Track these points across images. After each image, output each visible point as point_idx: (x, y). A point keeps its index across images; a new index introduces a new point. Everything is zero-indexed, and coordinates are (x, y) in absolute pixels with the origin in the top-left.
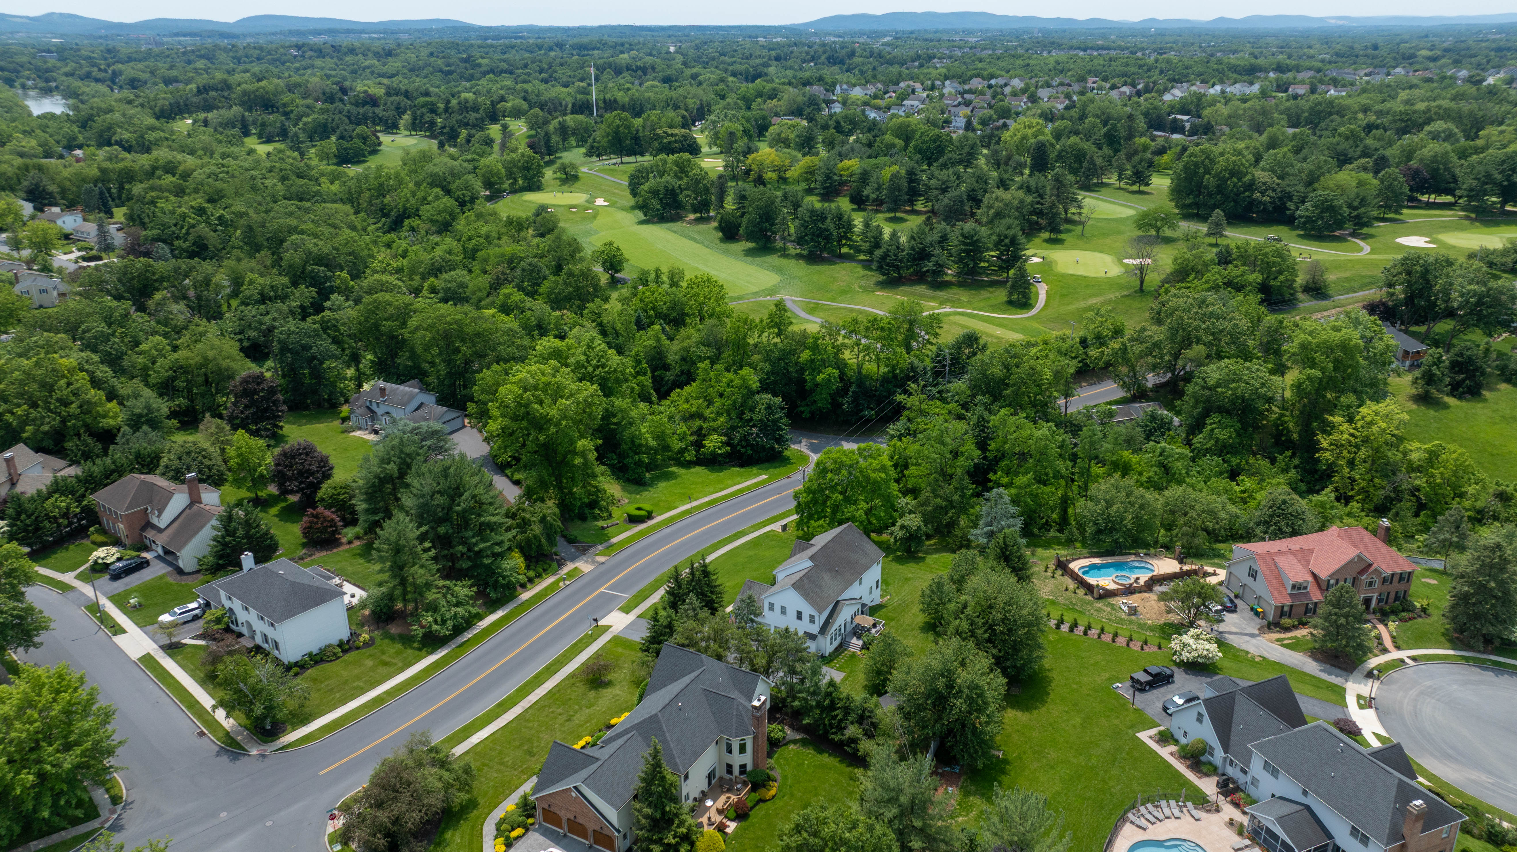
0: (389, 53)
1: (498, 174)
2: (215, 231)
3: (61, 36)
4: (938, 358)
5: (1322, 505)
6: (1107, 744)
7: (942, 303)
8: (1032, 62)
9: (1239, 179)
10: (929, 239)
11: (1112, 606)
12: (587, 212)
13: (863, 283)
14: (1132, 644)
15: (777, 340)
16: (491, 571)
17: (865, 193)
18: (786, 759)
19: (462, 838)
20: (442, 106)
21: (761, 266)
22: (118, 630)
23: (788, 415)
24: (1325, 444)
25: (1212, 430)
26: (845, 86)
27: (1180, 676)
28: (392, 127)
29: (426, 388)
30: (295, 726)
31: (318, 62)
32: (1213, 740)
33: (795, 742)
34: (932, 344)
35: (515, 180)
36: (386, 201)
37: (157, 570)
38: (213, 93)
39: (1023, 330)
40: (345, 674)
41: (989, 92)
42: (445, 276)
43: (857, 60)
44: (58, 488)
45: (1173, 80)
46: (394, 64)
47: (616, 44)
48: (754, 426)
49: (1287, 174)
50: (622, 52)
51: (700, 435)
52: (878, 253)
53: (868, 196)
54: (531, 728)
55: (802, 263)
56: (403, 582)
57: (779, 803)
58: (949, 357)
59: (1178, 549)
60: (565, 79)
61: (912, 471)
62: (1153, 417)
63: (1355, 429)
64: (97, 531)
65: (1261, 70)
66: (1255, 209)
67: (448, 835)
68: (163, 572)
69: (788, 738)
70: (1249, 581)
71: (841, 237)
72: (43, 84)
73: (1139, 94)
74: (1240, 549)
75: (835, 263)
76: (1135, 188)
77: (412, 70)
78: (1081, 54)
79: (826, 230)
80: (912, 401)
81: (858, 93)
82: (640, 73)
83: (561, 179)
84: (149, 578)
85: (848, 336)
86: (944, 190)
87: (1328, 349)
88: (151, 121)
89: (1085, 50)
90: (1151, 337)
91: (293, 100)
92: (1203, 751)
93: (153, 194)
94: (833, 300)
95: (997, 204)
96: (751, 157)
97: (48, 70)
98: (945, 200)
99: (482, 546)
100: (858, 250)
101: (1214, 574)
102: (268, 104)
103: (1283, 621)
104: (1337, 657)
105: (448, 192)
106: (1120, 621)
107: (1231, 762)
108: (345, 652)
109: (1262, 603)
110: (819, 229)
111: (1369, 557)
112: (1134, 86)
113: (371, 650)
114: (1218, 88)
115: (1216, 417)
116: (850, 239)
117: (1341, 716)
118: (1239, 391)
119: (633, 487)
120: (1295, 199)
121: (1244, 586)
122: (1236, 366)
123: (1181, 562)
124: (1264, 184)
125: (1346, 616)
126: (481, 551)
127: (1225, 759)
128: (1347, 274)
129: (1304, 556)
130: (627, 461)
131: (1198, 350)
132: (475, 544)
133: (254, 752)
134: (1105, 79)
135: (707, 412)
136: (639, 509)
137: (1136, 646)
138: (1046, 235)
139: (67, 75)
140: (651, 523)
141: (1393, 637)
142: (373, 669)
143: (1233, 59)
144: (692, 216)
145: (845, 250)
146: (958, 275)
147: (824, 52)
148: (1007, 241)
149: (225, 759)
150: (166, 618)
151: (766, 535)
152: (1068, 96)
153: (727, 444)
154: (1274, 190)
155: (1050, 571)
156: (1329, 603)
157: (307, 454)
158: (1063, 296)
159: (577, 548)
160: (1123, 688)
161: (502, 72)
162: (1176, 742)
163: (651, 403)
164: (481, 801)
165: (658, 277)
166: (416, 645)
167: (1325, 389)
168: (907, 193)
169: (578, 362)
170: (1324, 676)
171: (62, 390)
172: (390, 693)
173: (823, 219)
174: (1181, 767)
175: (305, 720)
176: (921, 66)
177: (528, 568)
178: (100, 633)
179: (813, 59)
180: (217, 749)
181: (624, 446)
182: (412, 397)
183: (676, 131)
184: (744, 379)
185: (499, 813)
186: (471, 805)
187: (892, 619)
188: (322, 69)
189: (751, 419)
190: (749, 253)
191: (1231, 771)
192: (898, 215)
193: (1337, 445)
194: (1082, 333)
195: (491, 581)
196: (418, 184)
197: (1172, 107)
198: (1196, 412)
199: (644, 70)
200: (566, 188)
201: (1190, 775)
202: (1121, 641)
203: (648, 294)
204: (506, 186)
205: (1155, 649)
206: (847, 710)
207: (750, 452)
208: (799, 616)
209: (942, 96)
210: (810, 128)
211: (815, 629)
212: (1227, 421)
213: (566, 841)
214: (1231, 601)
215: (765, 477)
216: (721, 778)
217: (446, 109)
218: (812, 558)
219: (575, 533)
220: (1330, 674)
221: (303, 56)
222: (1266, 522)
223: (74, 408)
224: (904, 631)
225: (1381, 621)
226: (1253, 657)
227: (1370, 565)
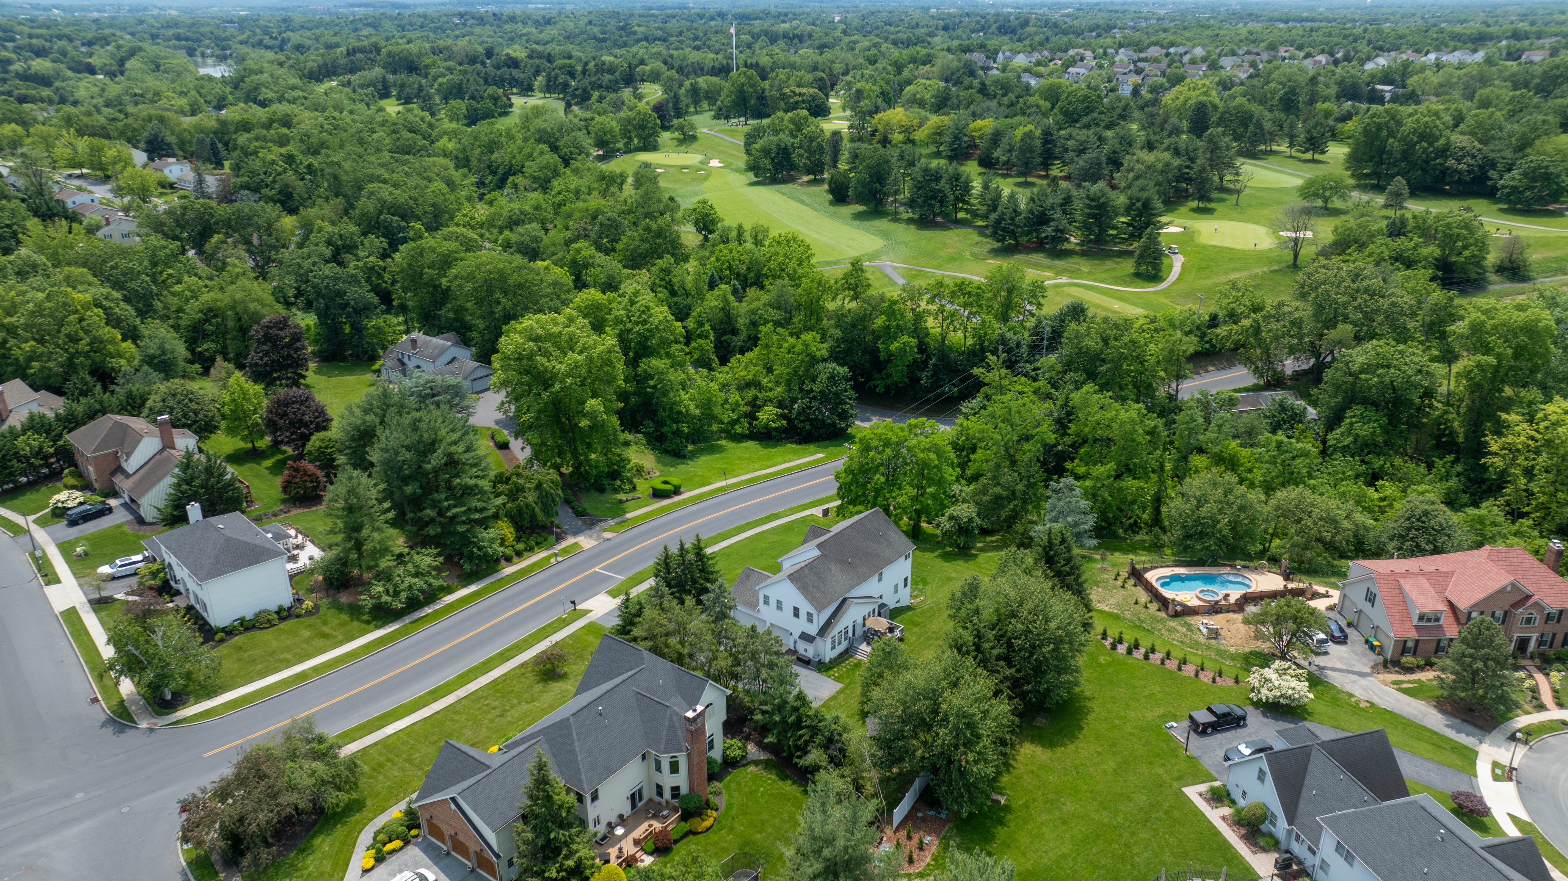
0: (549, 22)
1: (611, 131)
2: (302, 179)
3: (249, 9)
4: (1037, 332)
5: (1481, 520)
6: (1142, 799)
7: (1059, 273)
8: (1222, 32)
9: (1431, 144)
10: (1050, 201)
11: (1189, 627)
12: (700, 174)
13: (976, 250)
14: (1201, 675)
15: (854, 304)
16: (466, 540)
17: (995, 155)
18: (739, 783)
19: (331, 846)
20: (579, 68)
21: (867, 230)
22: (52, 578)
23: (853, 388)
24: (1494, 447)
25: (1352, 424)
26: (1008, 54)
27: (1254, 718)
28: (527, 89)
29: (465, 342)
30: (199, 699)
31: (478, 30)
32: (1276, 807)
33: (756, 763)
34: (1033, 315)
35: (630, 138)
36: (493, 157)
37: (120, 517)
38: (359, 55)
39: (1145, 306)
40: (274, 643)
41: (1165, 61)
42: (520, 229)
43: (1030, 29)
44: (35, 425)
45: (1381, 49)
46: (551, 32)
47: (780, 14)
48: (814, 398)
49: (1493, 138)
50: (784, 22)
51: (755, 406)
52: (993, 216)
53: (998, 159)
54: (457, 722)
55: (912, 228)
56: (358, 546)
57: (712, 837)
58: (1048, 329)
59: (1285, 562)
60: (718, 46)
61: (979, 455)
62: (1283, 408)
63: (1537, 431)
64: (71, 473)
65: (1491, 39)
66: (1448, 180)
67: (317, 841)
68: (124, 520)
69: (750, 757)
70: (1366, 606)
71: (957, 200)
72: (219, 52)
73: (1336, 63)
74: (1357, 567)
75: (949, 229)
76: (1308, 156)
77: (567, 38)
78: (1282, 25)
79: (940, 191)
80: (992, 377)
81: (1021, 60)
82: (796, 41)
83: (679, 140)
84: (106, 526)
85: (931, 301)
86: (1081, 151)
87: (1509, 332)
88: (294, 81)
89: (1286, 22)
90: (1290, 313)
91: (434, 62)
92: (1263, 818)
93: (257, 144)
94: (938, 267)
95: (1138, 166)
96: (877, 117)
97: (226, 39)
98: (1081, 162)
99: (457, 510)
100: (975, 214)
101: (1326, 595)
102: (411, 66)
103: (1404, 660)
104: (1471, 710)
105: (554, 148)
106: (1196, 645)
107: (1298, 838)
108: (282, 619)
109: (1380, 635)
110: (933, 190)
111: (1528, 587)
112: (1331, 54)
113: (312, 620)
114: (1432, 56)
115: (1357, 409)
116: (967, 203)
117: (1464, 788)
118: (1387, 379)
119: (670, 459)
120: (1500, 167)
121: (1359, 612)
122: (1385, 349)
123: (1287, 578)
124: (1462, 149)
125: (1486, 659)
126: (454, 517)
127: (1290, 832)
128: (1558, 253)
129: (1439, 580)
130: (665, 429)
131: (1344, 330)
132: (449, 508)
133: (143, 725)
134: (1300, 48)
135: (764, 381)
136: (666, 482)
137: (1206, 677)
138: (1194, 204)
139: (241, 43)
140: (676, 499)
141: (1555, 691)
142: (307, 641)
143: (1458, 28)
144: (806, 178)
145: (961, 215)
146: (1082, 244)
147: (996, 22)
148: (1139, 205)
149: (110, 730)
150: (105, 569)
151: (803, 520)
152: (1253, 65)
153: (783, 416)
154: (1474, 157)
155: (1121, 579)
156: (1464, 640)
157: (302, 403)
158: (1201, 269)
159: (585, 522)
160: (1178, 729)
161: (656, 39)
162: (1233, 802)
163: (711, 369)
164: (369, 803)
165: (740, 234)
166: (365, 617)
167: (1503, 381)
168: (1041, 155)
169: (616, 318)
170: (1451, 734)
171: (71, 325)
172: (316, 669)
173: (938, 179)
174: (1232, 837)
175: (210, 692)
176: (1099, 36)
177: (518, 539)
178: (34, 582)
179: (983, 28)
180: (103, 717)
181: (661, 412)
182: (444, 351)
183: (804, 90)
184: (806, 345)
185: (381, 821)
186: (355, 807)
187: (917, 624)
188: (480, 36)
189: (811, 391)
190: (858, 216)
191: (1296, 847)
192: (1029, 179)
193: (1514, 451)
194: (1213, 309)
195: (466, 551)
196: (526, 140)
197: (1373, 76)
198: (1333, 402)
199: (800, 38)
200: (683, 148)
201: (1242, 848)
202: (1189, 670)
203: (725, 252)
204: (620, 145)
205: (1230, 682)
206: (815, 731)
207: (808, 427)
208: (796, 612)
209: (1112, 64)
210: (947, 88)
211: (813, 630)
212: (1371, 413)
213: (447, 861)
214: (1341, 630)
215: (821, 455)
216: (651, 800)
217: (584, 72)
218: (819, 546)
219: (586, 505)
220: (1459, 731)
221: (465, 24)
222: (1401, 536)
223: (83, 345)
224: (928, 639)
225: (1541, 669)
226: (1358, 702)
227: (1528, 597)
